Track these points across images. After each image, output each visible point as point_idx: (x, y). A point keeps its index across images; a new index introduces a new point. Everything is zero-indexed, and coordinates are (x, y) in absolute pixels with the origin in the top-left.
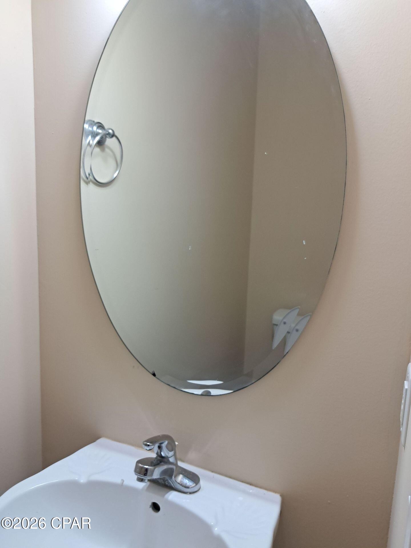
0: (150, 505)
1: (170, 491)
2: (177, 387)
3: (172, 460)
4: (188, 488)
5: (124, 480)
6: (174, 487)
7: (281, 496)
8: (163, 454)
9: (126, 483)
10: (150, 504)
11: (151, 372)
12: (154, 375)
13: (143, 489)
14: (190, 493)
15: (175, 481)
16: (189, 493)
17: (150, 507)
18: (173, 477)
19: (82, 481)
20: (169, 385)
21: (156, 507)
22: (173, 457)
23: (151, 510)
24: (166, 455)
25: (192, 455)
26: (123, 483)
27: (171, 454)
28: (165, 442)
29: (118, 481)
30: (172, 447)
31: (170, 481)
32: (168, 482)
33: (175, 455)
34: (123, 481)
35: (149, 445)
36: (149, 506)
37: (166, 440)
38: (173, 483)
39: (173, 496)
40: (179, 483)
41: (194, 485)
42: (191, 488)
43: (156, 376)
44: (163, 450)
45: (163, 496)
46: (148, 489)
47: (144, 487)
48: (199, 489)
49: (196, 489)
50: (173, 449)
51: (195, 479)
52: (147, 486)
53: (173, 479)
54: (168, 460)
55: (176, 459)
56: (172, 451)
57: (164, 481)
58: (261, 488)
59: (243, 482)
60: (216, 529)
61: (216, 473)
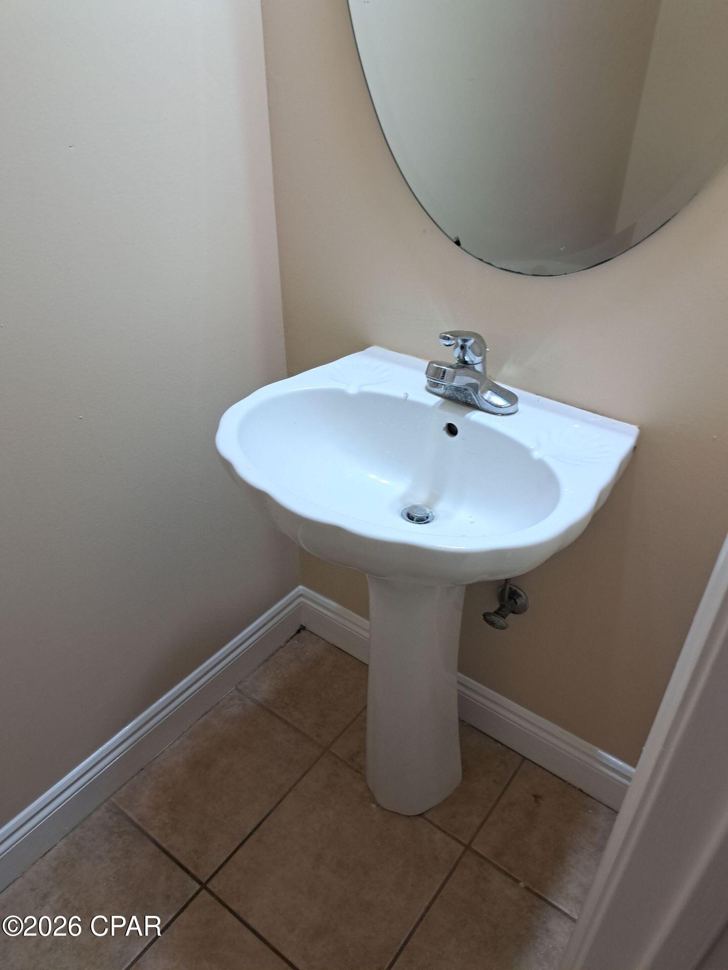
0: (444, 427)
1: (472, 411)
2: (493, 264)
3: (478, 368)
4: (500, 407)
5: (408, 393)
6: (479, 406)
7: (639, 428)
8: (467, 359)
9: (411, 397)
10: (444, 425)
11: (453, 238)
12: (458, 243)
13: (434, 406)
14: (503, 415)
15: (482, 397)
16: (500, 415)
17: (444, 430)
18: (479, 392)
19: (350, 392)
20: (481, 260)
21: (452, 430)
22: (480, 364)
23: (445, 434)
24: (471, 359)
25: (509, 370)
26: (407, 397)
27: (478, 359)
28: (471, 340)
29: (401, 394)
30: (481, 351)
31: (474, 397)
32: (471, 398)
33: (483, 362)
34: (407, 395)
35: (449, 339)
36: (442, 428)
37: (473, 337)
38: (478, 400)
39: (476, 416)
40: (485, 400)
41: (509, 405)
42: (504, 407)
43: (461, 246)
44: (466, 354)
45: (464, 415)
46: (442, 406)
47: (436, 404)
48: (516, 412)
49: (511, 410)
50: (482, 353)
51: (512, 398)
52: (441, 403)
53: (480, 395)
54: (474, 368)
55: (484, 368)
56: (480, 356)
57: (466, 397)
58: (609, 417)
59: (582, 409)
60: (536, 453)
61: (543, 396)
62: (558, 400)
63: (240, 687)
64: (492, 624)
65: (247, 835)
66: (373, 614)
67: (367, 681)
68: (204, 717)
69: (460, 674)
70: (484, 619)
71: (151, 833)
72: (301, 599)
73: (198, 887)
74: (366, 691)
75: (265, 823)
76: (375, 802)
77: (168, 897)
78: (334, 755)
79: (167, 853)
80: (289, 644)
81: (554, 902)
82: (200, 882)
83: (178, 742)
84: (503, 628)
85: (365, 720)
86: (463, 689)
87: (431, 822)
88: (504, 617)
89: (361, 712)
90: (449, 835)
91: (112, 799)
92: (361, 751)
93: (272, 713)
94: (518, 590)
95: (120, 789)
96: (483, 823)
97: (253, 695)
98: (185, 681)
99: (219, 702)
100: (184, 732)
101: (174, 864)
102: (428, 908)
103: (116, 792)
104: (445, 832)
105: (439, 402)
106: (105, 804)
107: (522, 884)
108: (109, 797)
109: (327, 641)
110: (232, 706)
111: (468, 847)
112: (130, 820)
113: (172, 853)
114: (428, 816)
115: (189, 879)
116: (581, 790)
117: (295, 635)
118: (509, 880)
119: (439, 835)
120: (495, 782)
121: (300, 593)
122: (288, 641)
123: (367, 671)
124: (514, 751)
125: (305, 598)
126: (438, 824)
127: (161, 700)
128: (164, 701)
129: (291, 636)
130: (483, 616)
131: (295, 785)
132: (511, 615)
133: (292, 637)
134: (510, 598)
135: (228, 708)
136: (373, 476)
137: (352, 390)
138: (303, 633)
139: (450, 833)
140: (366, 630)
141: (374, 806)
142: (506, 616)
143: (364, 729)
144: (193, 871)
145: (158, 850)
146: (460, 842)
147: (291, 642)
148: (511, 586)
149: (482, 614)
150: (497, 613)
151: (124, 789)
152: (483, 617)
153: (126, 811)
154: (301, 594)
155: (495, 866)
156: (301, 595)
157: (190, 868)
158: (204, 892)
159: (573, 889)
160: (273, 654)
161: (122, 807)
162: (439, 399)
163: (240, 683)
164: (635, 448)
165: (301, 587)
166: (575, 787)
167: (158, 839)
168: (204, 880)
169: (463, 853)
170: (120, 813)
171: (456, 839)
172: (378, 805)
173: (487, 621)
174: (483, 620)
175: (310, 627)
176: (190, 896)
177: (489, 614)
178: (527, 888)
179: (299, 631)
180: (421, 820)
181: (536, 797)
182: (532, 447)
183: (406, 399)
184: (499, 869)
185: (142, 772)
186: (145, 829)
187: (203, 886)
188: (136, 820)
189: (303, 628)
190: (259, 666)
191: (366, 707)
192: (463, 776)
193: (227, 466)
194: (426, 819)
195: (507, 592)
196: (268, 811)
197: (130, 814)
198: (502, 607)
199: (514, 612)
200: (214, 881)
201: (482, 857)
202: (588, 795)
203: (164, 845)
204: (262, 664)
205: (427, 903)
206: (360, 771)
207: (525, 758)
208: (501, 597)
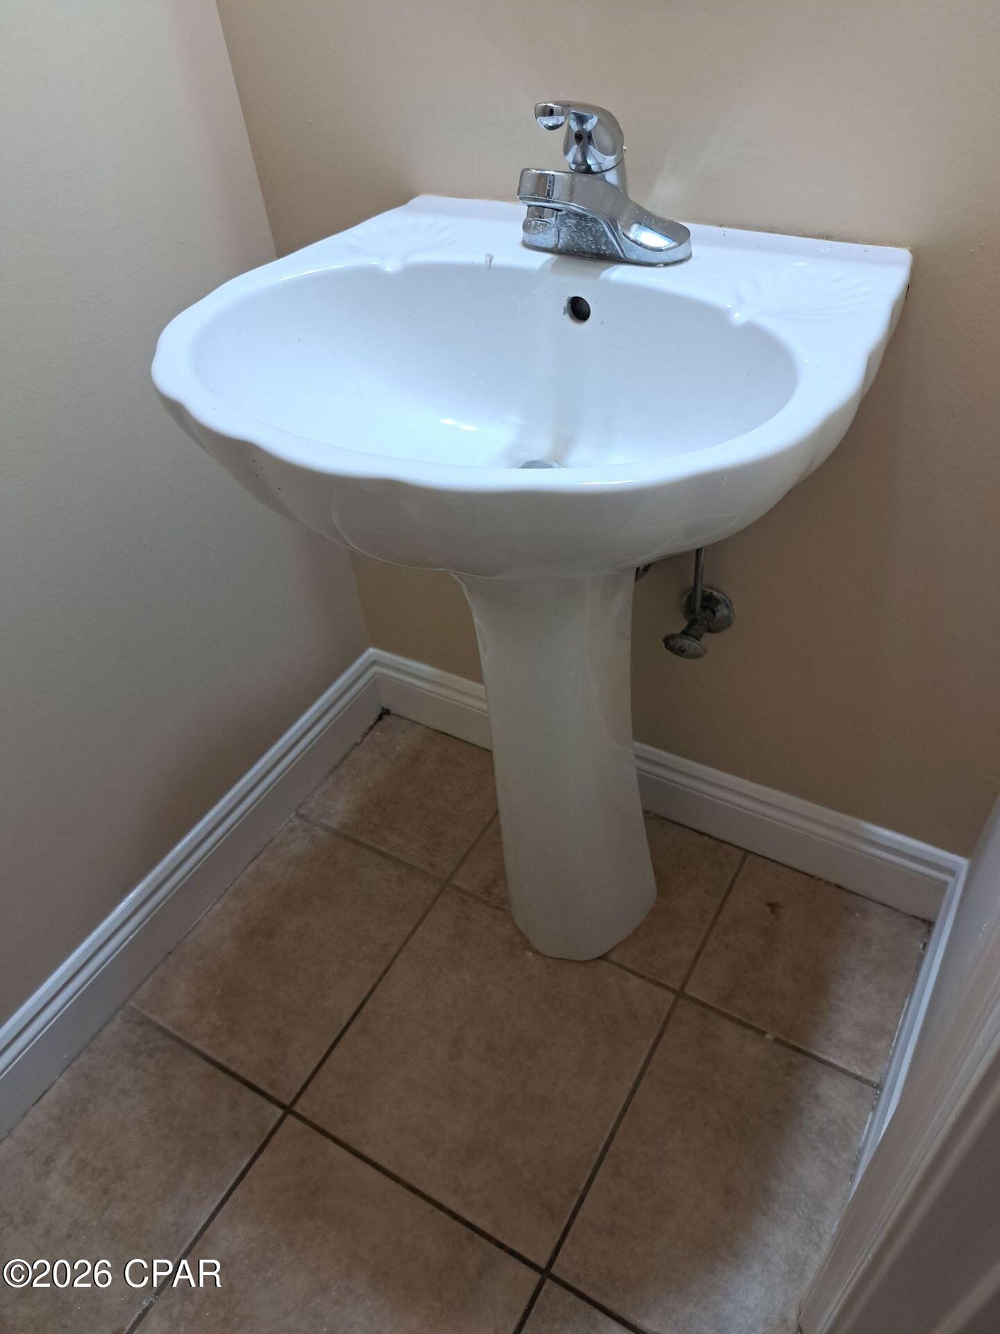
0: (564, 308)
1: (608, 267)
3: (611, 177)
4: (659, 251)
5: (492, 254)
6: (622, 256)
7: (911, 251)
8: (590, 163)
9: (498, 260)
10: (564, 303)
13: (542, 270)
14: (666, 264)
15: (624, 234)
16: (662, 265)
17: (564, 313)
18: (619, 228)
19: (388, 269)
21: (578, 310)
22: (613, 171)
23: (567, 320)
24: (597, 162)
26: (491, 261)
27: (609, 161)
28: (591, 120)
29: (480, 259)
31: (610, 237)
32: (607, 241)
33: (619, 165)
34: (491, 257)
35: (552, 113)
36: (562, 310)
37: (595, 112)
38: (619, 245)
39: (618, 273)
40: (632, 241)
41: (674, 244)
42: (667, 251)
44: (589, 153)
45: (598, 275)
46: (556, 267)
47: (544, 264)
48: (689, 257)
49: (680, 253)
50: (616, 149)
51: (678, 234)
52: (553, 262)
53: (620, 232)
54: (604, 179)
55: (622, 177)
56: (613, 155)
57: (596, 242)
58: (855, 241)
59: (805, 236)
60: (737, 315)
61: (730, 226)
62: (760, 229)
63: (302, 811)
64: (681, 652)
65: (343, 1026)
66: (487, 673)
67: (493, 773)
68: (254, 862)
69: (637, 744)
70: (666, 647)
71: (197, 1044)
72: (375, 669)
73: (279, 1112)
74: (495, 790)
75: (368, 1005)
76: (528, 946)
77: (237, 1135)
78: (459, 889)
79: (225, 1070)
80: (368, 738)
81: (820, 1055)
82: (280, 1105)
83: (219, 906)
84: (696, 656)
85: (498, 833)
86: (644, 765)
87: (620, 966)
88: (698, 638)
89: (490, 822)
90: (651, 981)
91: (131, 1003)
92: (500, 876)
93: (357, 842)
94: (715, 593)
95: (139, 986)
96: (698, 955)
97: (324, 821)
98: (212, 813)
99: (274, 838)
100: (227, 889)
101: (238, 1084)
102: (633, 1092)
103: (133, 993)
104: (642, 977)
105: (547, 262)
106: (121, 1012)
107: (769, 1036)
108: (126, 1001)
109: (425, 726)
110: (293, 841)
111: (680, 994)
112: (160, 1029)
113: (233, 1068)
114: (615, 957)
115: (266, 1103)
116: (839, 887)
117: (375, 724)
118: (750, 1032)
119: (635, 982)
120: (707, 892)
121: (373, 660)
122: (366, 734)
123: (491, 759)
124: (729, 843)
125: (381, 666)
126: (630, 966)
127: (179, 847)
128: (183, 848)
129: (368, 726)
130: (664, 641)
131: (406, 942)
132: (707, 635)
133: (371, 728)
134: (704, 607)
135: (288, 845)
136: (449, 421)
137: (391, 266)
138: (387, 719)
139: (652, 977)
140: (482, 699)
141: (530, 954)
142: (701, 636)
143: (498, 844)
144: (269, 1091)
145: (212, 1068)
146: (668, 988)
147: (371, 733)
148: (704, 589)
149: (662, 639)
150: (685, 633)
151: (145, 986)
152: (663, 644)
153: (154, 1018)
154: (375, 661)
155: (723, 1015)
156: (374, 663)
157: (263, 1087)
158: (290, 1119)
159: (847, 1033)
160: (345, 757)
161: (146, 1013)
162: (548, 256)
163: (300, 806)
164: (909, 289)
165: (371, 650)
166: (828, 883)
167: (208, 1052)
168: (288, 1103)
169: (675, 1004)
170: (145, 1021)
171: (659, 984)
172: (536, 952)
173: (671, 649)
174: (665, 649)
175: (396, 709)
176: (270, 1128)
177: (673, 637)
178: (778, 1041)
179: (380, 718)
180: (604, 964)
181: (773, 906)
182: (729, 306)
183: (489, 266)
184: (731, 1018)
185: (170, 957)
186: (187, 1039)
187: (288, 1110)
188: (171, 1028)
189: (385, 712)
190: (327, 777)
191: (497, 813)
192: (659, 891)
193: (176, 410)
194: (612, 962)
195: (699, 597)
196: (370, 986)
197: (161, 1022)
198: (693, 622)
199: (710, 631)
200: (303, 1101)
201: (703, 1004)
202: (850, 892)
203: (220, 1060)
204: (331, 772)
205: (630, 1085)
206: (502, 907)
207: (747, 852)
208: (689, 609)
